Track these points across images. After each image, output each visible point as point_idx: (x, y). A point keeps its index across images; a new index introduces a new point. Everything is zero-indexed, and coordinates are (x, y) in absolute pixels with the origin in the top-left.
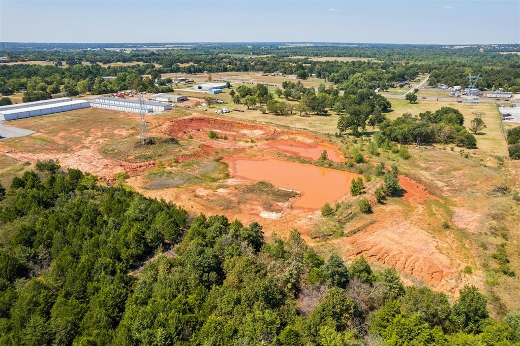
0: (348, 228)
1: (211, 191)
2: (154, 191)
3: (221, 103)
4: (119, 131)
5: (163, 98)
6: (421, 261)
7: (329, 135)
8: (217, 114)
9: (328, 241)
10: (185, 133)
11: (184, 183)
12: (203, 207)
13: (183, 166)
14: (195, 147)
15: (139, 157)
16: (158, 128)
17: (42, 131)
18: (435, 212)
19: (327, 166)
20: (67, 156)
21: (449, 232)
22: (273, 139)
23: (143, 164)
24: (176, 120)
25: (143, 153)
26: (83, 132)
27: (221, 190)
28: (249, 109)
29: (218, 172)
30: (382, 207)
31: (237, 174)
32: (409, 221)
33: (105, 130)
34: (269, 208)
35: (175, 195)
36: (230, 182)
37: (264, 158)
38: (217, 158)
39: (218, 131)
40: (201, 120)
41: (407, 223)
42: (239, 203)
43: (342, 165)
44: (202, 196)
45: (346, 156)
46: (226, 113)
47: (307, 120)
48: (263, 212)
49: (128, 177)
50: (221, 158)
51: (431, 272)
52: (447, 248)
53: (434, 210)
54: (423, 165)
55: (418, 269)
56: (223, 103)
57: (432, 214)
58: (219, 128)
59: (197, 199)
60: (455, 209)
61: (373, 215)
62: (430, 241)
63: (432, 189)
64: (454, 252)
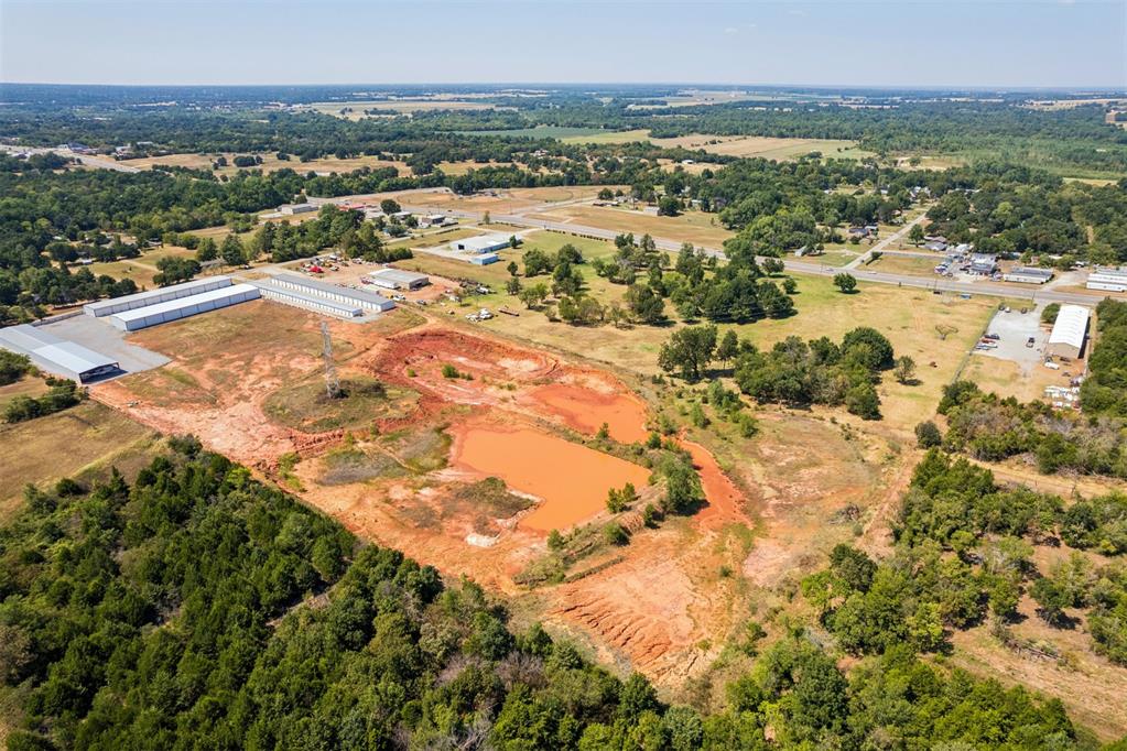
0: (579, 567)
1: (410, 492)
2: (330, 488)
3: (484, 293)
4: (299, 363)
5: (384, 278)
7: (642, 378)
8: (469, 324)
9: (537, 590)
10: (407, 363)
11: (378, 475)
12: (390, 520)
13: (386, 440)
14: (411, 403)
15: (320, 424)
16: (364, 355)
17: (180, 357)
18: (727, 545)
19: (604, 449)
20: (215, 415)
21: (724, 582)
22: (547, 382)
23: (323, 435)
24: (395, 336)
25: (327, 416)
26: (243, 363)
27: (426, 491)
28: (529, 308)
29: (433, 454)
30: (650, 533)
31: (461, 459)
32: (677, 560)
33: (278, 358)
34: (482, 528)
35: (358, 497)
36: (446, 475)
37: (515, 427)
38: (441, 424)
39: (462, 359)
40: (438, 335)
41: (671, 563)
42: (443, 517)
43: (627, 450)
44: (396, 500)
45: (650, 426)
46: (485, 319)
47: (623, 338)
48: (472, 534)
49: (299, 460)
50: (447, 425)
51: (650, 644)
52: (704, 609)
53: (728, 542)
54: (767, 452)
55: (636, 638)
56: (490, 293)
57: (719, 550)
58: (467, 354)
59: (387, 505)
60: (761, 542)
61: (627, 549)
62: (685, 595)
63: (751, 502)
64: (709, 615)
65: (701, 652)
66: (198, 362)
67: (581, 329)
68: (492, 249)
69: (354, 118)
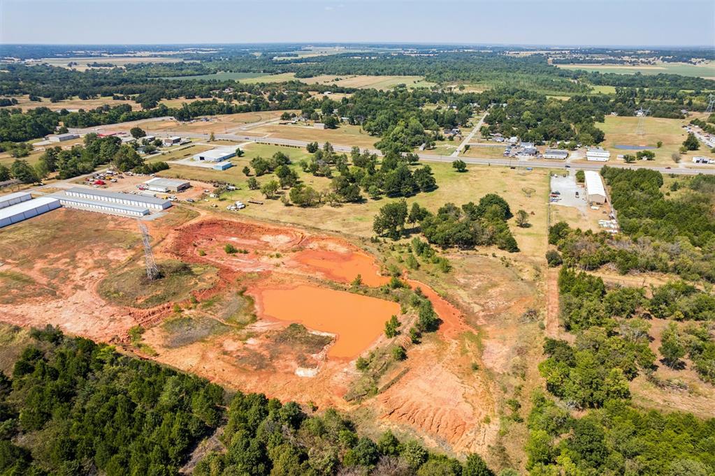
0: (384, 381)
1: (239, 343)
2: (176, 350)
3: (233, 190)
4: (115, 254)
5: (156, 185)
7: (363, 240)
8: (229, 212)
9: (363, 403)
10: (195, 246)
11: (209, 334)
12: (234, 368)
13: (204, 306)
14: (212, 276)
16: (162, 243)
18: (468, 348)
19: (362, 292)
20: (59, 305)
21: (477, 374)
22: (301, 249)
24: (181, 227)
25: (154, 294)
26: (68, 260)
27: (251, 341)
28: (268, 198)
29: (243, 312)
30: (417, 347)
31: (265, 313)
32: (441, 364)
33: (96, 253)
34: (304, 363)
35: (201, 353)
36: (259, 326)
38: (240, 289)
39: (234, 239)
41: (439, 366)
42: (272, 358)
43: (378, 291)
44: (232, 352)
45: (383, 272)
47: (340, 213)
48: (298, 369)
49: (142, 331)
50: (245, 289)
51: (454, 427)
52: (473, 395)
53: (467, 345)
54: (462, 281)
55: (443, 424)
56: (236, 189)
57: (464, 352)
58: (236, 235)
59: (226, 356)
60: (487, 342)
61: (407, 361)
62: (459, 387)
63: (468, 317)
64: (478, 399)
65: (486, 425)
66: (27, 262)
67: (308, 210)
68: (224, 159)
69: (82, 69)
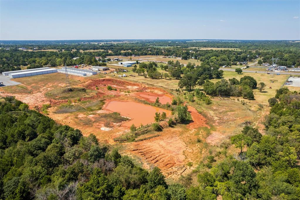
0: (141, 137)
1: (85, 116)
3: (126, 72)
4: (62, 84)
5: (96, 68)
6: (167, 157)
7: (172, 90)
8: (119, 78)
11: (76, 111)
13: (82, 103)
15: (61, 98)
16: (83, 83)
17: (25, 83)
18: (200, 133)
19: (157, 106)
20: (28, 96)
21: (199, 144)
22: (141, 91)
24: (95, 80)
25: (65, 96)
26: (44, 84)
27: (91, 116)
28: (139, 75)
29: (97, 106)
30: (171, 128)
31: (106, 108)
32: (180, 137)
33: (56, 83)
34: (107, 125)
35: (66, 117)
38: (103, 99)
39: (115, 86)
40: (109, 80)
43: (165, 106)
44: (79, 118)
46: (124, 77)
47: (168, 82)
48: (103, 127)
51: (167, 163)
52: (190, 152)
54: (215, 108)
57: (197, 134)
59: (76, 119)
61: (161, 133)
62: (183, 148)
65: (188, 167)
66: (30, 84)
67: (154, 80)
68: (130, 64)
